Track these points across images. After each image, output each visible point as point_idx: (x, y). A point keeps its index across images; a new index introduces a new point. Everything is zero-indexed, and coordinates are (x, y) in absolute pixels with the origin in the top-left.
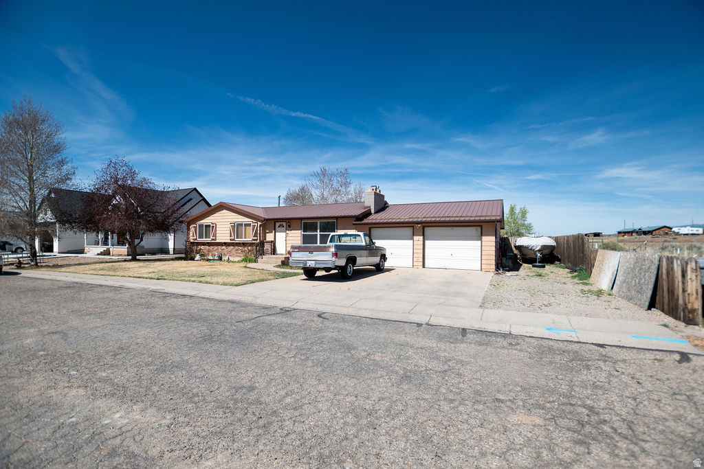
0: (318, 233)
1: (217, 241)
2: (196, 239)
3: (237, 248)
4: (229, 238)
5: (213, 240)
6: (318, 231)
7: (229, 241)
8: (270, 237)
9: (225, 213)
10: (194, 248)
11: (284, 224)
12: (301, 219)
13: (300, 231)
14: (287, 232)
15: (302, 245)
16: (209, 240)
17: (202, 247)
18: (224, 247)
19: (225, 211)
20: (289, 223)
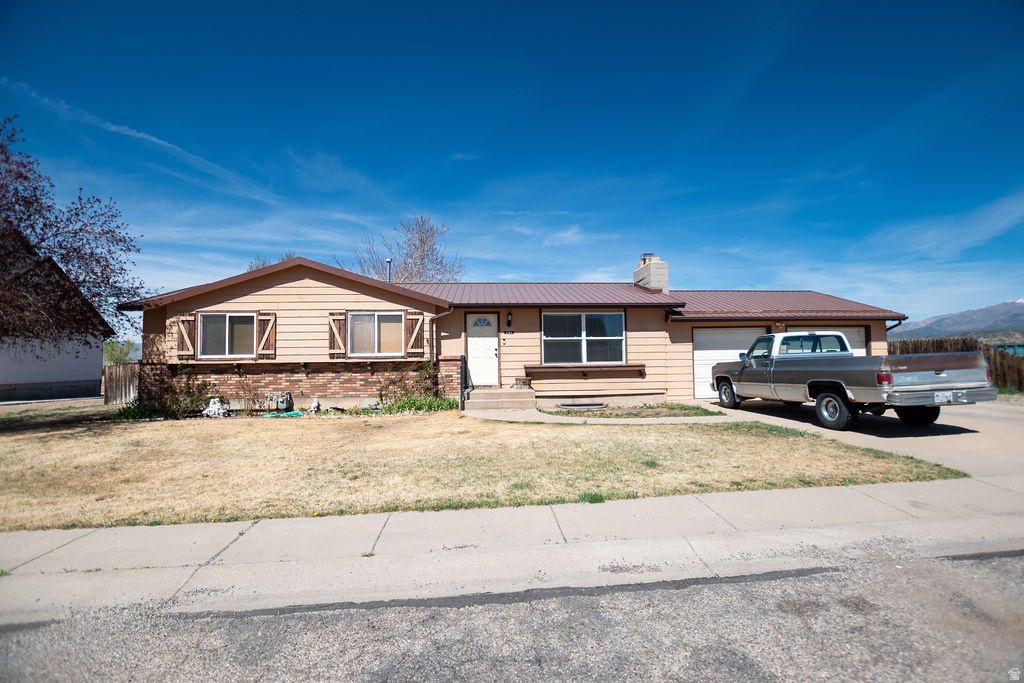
0: (584, 337)
1: (279, 360)
2: (193, 357)
3: (346, 376)
4: (328, 351)
5: (262, 356)
6: (584, 333)
7: (327, 359)
8: (451, 348)
9: (308, 288)
10: (180, 382)
11: (492, 318)
12: (540, 307)
13: (537, 335)
14: (503, 335)
15: (544, 365)
16: (247, 358)
17: (213, 379)
18: (301, 376)
19: (307, 282)
20: (506, 317)
